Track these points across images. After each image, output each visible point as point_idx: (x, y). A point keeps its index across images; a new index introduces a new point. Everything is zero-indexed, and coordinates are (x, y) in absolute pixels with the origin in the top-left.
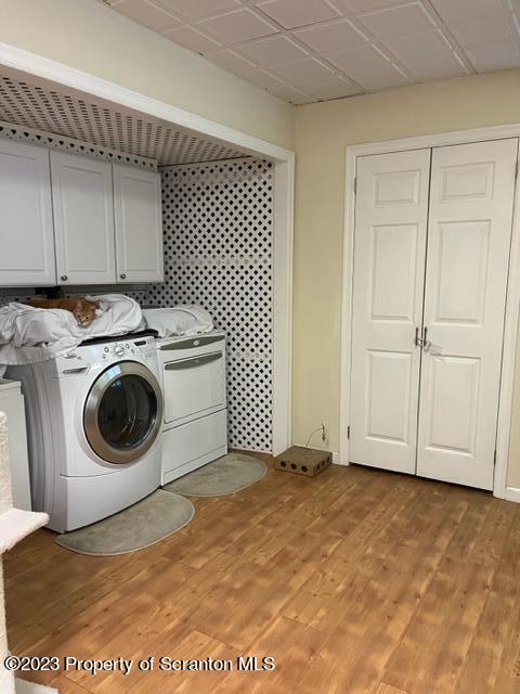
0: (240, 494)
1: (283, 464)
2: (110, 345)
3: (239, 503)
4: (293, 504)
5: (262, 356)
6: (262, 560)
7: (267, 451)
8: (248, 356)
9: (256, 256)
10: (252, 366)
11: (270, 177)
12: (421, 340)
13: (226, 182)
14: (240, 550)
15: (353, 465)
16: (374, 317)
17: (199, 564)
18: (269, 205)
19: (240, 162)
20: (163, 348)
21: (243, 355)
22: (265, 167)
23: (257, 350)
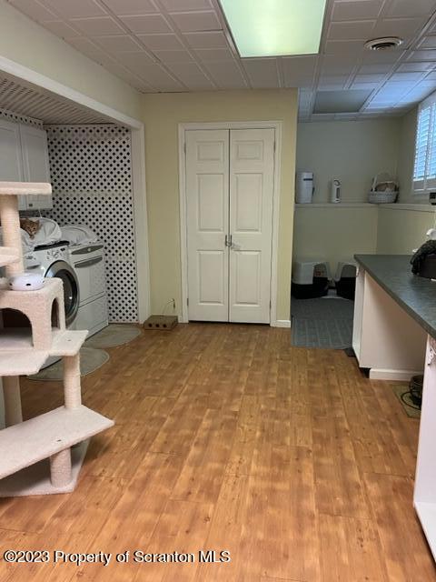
0: (131, 343)
1: (150, 325)
2: (50, 250)
3: (133, 348)
4: (166, 343)
5: (127, 258)
6: (164, 367)
7: (134, 321)
8: (117, 259)
9: (120, 191)
10: (121, 265)
11: (127, 139)
12: (229, 243)
13: (95, 139)
14: (149, 365)
15: (191, 322)
16: (201, 230)
17: (129, 374)
18: (128, 158)
19: (105, 127)
20: (73, 253)
21: (114, 258)
22: (123, 131)
23: (124, 254)
